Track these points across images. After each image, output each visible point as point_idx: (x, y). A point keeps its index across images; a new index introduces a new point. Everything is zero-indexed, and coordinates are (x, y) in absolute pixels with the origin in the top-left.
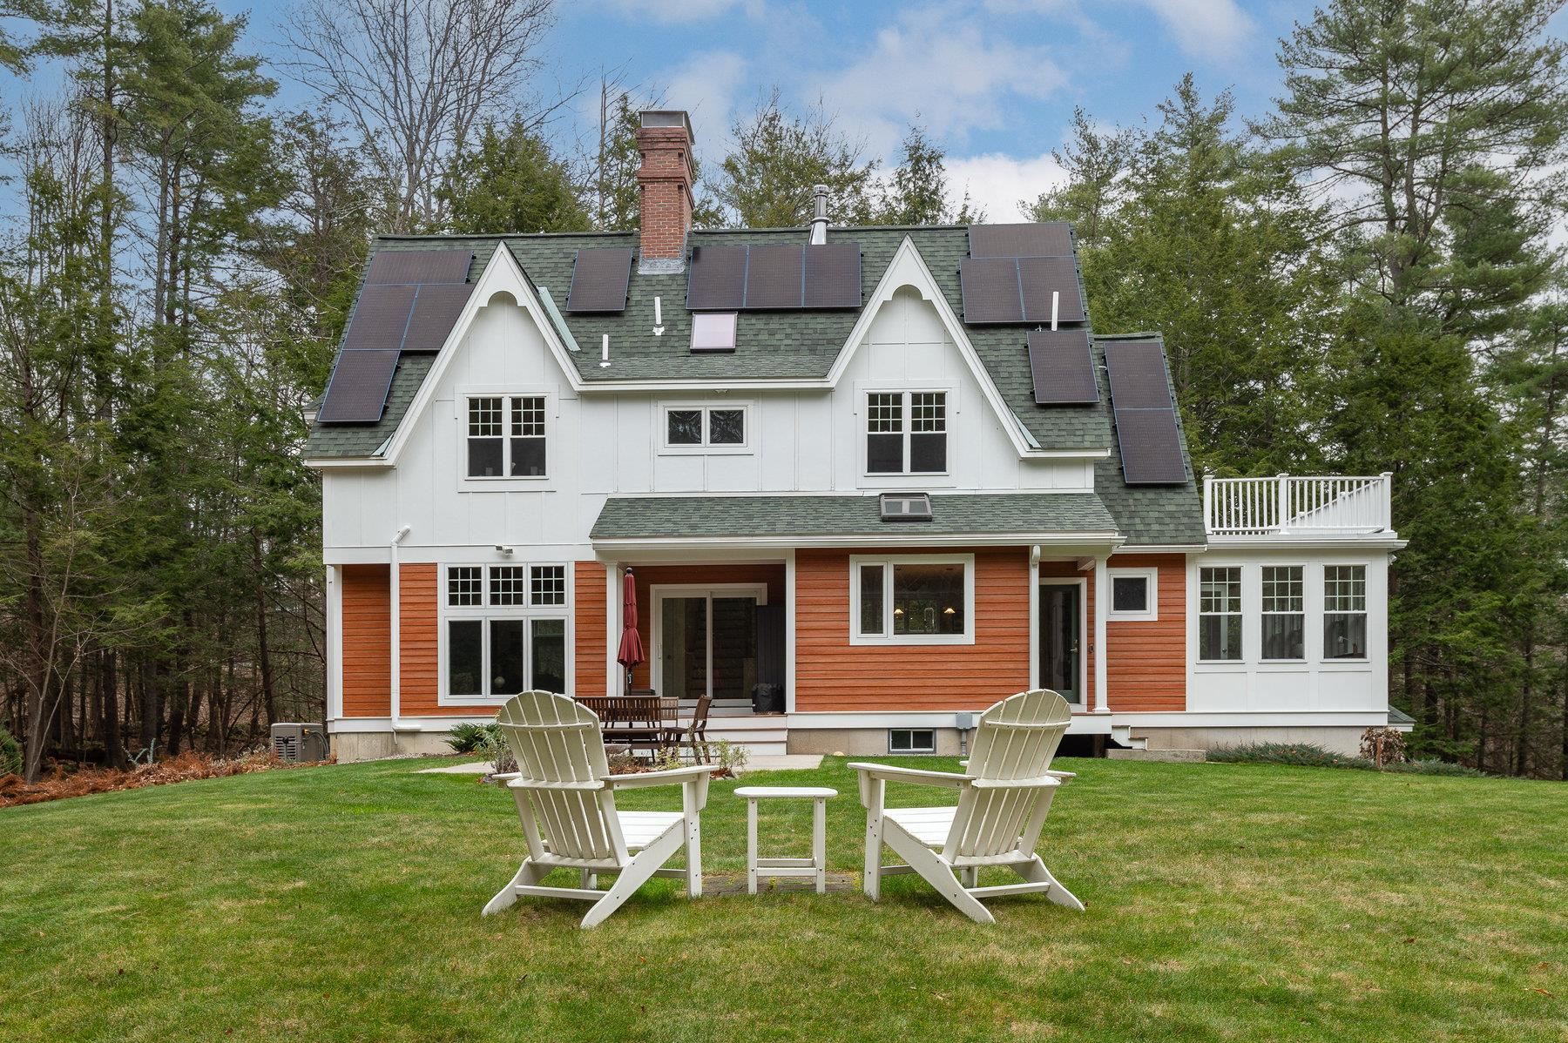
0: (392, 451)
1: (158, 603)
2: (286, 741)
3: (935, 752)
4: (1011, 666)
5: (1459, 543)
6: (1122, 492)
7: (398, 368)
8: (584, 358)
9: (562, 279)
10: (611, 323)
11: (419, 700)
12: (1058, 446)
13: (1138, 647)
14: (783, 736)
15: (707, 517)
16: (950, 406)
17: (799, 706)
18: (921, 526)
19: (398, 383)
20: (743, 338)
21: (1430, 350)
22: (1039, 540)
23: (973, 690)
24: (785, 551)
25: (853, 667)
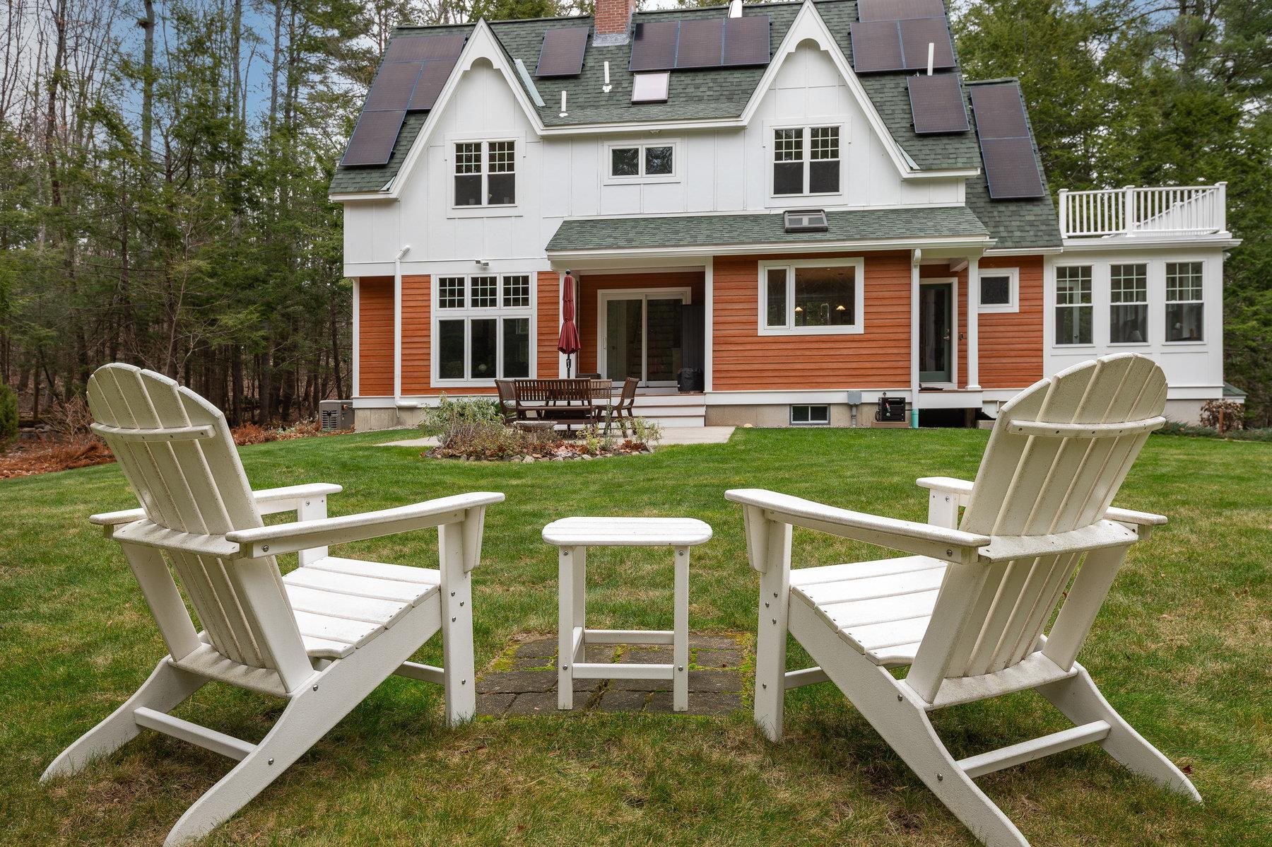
0: (396, 187)
1: (251, 313)
2: (329, 414)
3: (829, 424)
4: (895, 351)
5: (1243, 253)
6: (988, 205)
7: (404, 124)
8: (546, 112)
9: (534, 53)
10: (571, 84)
11: (417, 383)
12: (934, 167)
13: (1001, 335)
14: (702, 411)
15: (641, 233)
16: (843, 138)
17: (715, 386)
18: (818, 236)
19: (404, 135)
20: (673, 91)
21: (1217, 104)
22: (919, 244)
23: (862, 372)
24: (705, 258)
25: (761, 353)
